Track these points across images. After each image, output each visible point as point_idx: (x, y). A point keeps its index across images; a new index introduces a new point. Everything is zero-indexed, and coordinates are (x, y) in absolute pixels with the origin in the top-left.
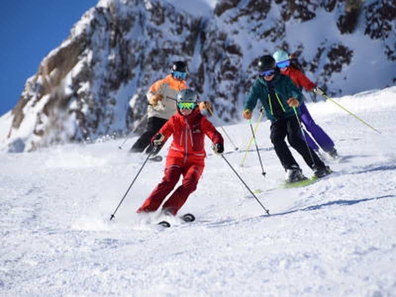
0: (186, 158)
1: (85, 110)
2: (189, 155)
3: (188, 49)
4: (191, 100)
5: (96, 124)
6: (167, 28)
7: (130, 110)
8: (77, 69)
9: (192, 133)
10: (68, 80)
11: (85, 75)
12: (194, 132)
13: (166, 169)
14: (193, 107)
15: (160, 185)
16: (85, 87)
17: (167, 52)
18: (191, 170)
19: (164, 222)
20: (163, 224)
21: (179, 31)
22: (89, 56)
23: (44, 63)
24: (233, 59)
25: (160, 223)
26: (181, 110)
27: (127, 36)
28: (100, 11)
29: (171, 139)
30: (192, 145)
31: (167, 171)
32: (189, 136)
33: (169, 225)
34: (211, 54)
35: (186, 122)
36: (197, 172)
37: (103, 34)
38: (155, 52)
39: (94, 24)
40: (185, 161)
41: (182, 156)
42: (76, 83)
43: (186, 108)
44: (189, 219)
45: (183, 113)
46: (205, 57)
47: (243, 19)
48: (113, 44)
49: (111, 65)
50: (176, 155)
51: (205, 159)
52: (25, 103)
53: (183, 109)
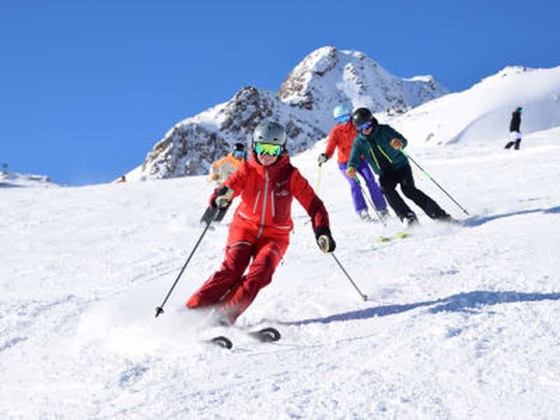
0: (261, 231)
1: (169, 166)
2: (265, 227)
3: (209, 144)
4: (276, 140)
5: (173, 171)
6: (202, 136)
7: (186, 167)
8: (167, 150)
9: (275, 196)
10: (163, 154)
11: (170, 153)
12: (278, 194)
13: (228, 247)
14: (278, 153)
15: (217, 275)
16: (169, 157)
17: (201, 145)
18: (266, 250)
19: (222, 338)
20: (219, 341)
21: (207, 137)
22: (172, 145)
23: (154, 148)
24: (226, 148)
25: (215, 340)
26: (259, 155)
27: (186, 138)
28: (176, 129)
29: (237, 201)
30: (273, 214)
31: (230, 251)
32: (269, 199)
33: (229, 345)
34: (218, 146)
35: (267, 176)
36: (275, 253)
37: (177, 137)
38: (196, 145)
39: (174, 134)
40: (259, 236)
41: (255, 227)
42: (167, 155)
43: (267, 153)
44: (271, 337)
45: (262, 162)
46: (216, 147)
47: (231, 134)
48: (181, 141)
49: (179, 149)
50: (244, 225)
51: (291, 233)
52: (147, 162)
53: (262, 153)
